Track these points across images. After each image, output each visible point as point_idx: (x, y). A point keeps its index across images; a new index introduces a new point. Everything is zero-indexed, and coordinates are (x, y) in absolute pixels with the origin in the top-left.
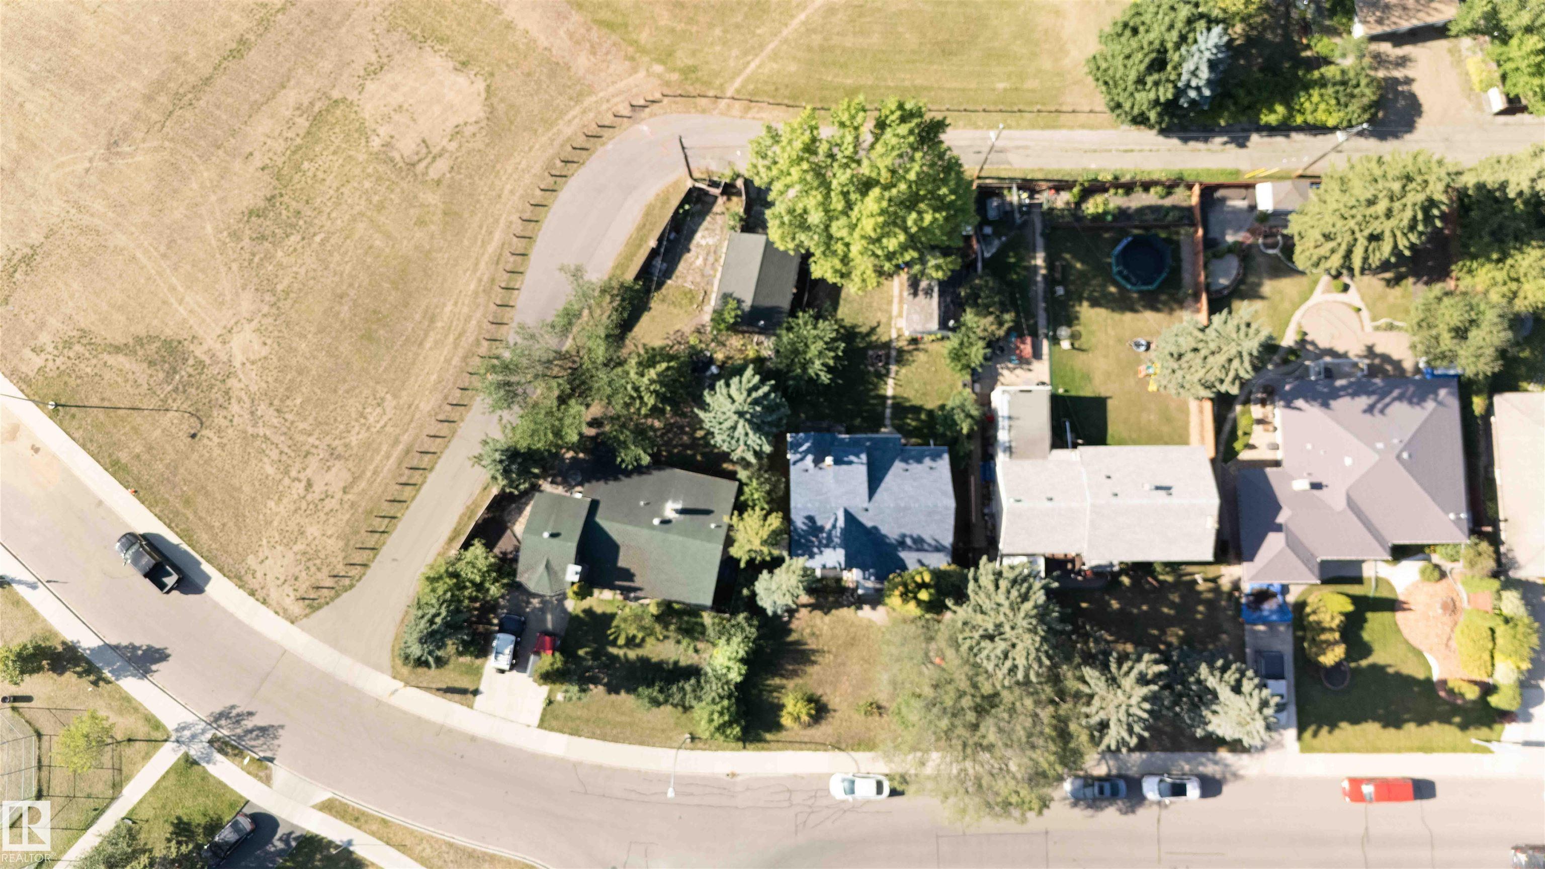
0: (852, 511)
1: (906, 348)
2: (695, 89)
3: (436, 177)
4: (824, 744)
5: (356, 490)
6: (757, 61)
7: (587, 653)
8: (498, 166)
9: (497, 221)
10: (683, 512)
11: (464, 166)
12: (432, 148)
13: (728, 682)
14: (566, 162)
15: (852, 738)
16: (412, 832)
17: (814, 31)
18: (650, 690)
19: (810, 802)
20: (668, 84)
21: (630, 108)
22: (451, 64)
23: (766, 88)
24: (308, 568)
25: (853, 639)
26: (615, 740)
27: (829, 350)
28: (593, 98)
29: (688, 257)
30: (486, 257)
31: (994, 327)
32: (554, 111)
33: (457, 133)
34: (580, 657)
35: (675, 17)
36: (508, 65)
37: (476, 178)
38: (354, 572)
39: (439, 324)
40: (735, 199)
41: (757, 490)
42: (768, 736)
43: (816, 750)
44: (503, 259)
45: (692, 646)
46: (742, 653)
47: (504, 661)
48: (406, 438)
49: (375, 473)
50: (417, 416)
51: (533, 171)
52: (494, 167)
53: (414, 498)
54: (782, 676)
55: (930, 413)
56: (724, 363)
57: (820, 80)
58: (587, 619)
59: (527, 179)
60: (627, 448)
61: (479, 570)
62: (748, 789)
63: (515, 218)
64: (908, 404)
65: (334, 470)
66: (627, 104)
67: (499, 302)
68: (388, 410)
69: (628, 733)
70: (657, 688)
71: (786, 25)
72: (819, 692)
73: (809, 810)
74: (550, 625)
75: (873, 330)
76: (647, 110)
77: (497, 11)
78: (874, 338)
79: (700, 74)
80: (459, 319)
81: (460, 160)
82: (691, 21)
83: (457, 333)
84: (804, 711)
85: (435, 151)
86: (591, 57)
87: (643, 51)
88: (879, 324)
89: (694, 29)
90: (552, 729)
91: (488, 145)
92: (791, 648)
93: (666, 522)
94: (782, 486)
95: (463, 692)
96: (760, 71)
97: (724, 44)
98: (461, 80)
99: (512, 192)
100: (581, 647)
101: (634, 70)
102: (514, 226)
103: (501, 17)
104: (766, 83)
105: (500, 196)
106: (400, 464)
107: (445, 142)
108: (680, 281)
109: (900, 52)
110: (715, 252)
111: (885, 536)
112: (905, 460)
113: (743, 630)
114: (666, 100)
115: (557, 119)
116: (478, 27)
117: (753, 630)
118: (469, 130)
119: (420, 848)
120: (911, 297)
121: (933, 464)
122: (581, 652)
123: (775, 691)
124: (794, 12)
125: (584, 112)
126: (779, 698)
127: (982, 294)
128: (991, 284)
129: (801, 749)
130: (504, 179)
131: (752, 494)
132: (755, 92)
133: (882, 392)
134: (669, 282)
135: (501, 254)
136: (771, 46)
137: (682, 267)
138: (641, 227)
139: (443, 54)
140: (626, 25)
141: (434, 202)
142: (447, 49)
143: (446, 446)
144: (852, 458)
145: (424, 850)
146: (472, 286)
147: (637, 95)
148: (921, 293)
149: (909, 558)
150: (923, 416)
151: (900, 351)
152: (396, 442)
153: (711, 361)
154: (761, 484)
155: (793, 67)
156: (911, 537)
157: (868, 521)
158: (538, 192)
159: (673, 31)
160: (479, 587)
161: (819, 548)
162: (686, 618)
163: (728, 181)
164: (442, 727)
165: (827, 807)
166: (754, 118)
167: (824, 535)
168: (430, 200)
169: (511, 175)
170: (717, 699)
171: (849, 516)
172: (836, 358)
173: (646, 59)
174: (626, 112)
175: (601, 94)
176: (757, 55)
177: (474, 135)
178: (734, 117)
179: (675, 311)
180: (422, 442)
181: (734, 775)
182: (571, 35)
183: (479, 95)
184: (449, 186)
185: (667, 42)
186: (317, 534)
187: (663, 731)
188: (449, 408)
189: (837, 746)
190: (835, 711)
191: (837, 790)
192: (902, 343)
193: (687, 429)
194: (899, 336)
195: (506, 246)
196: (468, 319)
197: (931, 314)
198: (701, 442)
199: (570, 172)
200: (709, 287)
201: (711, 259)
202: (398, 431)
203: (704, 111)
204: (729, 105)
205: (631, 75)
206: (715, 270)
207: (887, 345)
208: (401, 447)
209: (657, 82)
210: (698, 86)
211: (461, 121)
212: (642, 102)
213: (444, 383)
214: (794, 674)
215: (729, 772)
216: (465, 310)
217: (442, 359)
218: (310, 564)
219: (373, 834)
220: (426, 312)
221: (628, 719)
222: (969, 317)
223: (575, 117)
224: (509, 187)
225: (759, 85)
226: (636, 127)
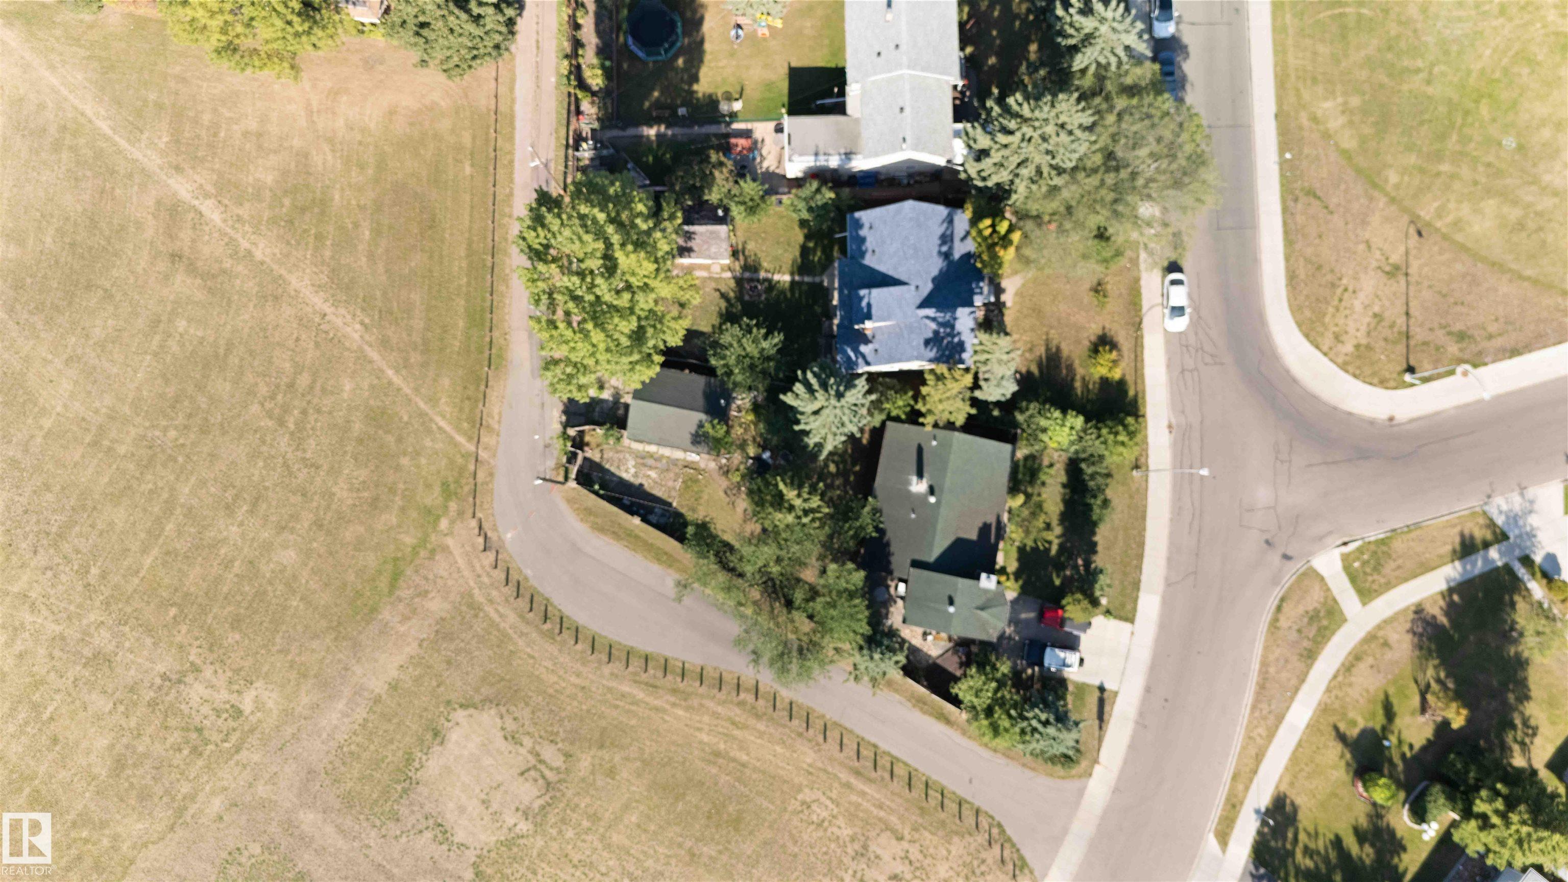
0: (918, 302)
1: (742, 262)
2: (467, 484)
3: (562, 758)
4: (1136, 338)
5: (899, 827)
6: (438, 419)
7: (1058, 576)
8: (551, 691)
9: (610, 690)
10: (920, 475)
11: (549, 729)
12: (530, 765)
13: (1084, 431)
14: (546, 618)
15: (1129, 312)
16: (1244, 748)
17: (406, 360)
18: (1095, 507)
19: (1193, 351)
20: (461, 513)
21: (488, 553)
22: (437, 749)
23: (467, 410)
24: (983, 874)
25: (1034, 310)
26: (1141, 545)
27: (750, 332)
28: (476, 592)
29: (648, 486)
30: (649, 699)
31: (725, 170)
32: (489, 633)
33: (513, 738)
34: (1062, 583)
35: (387, 506)
36: (438, 686)
37: (563, 714)
38: (984, 822)
39: (722, 746)
40: (587, 438)
41: (894, 403)
42: (1131, 393)
43: (1142, 346)
44: (651, 681)
45: (1047, 470)
46: (1057, 414)
47: (1072, 658)
48: (844, 776)
49: (880, 807)
50: (820, 765)
51: (556, 653)
52: (551, 696)
53: (906, 764)
54: (1073, 380)
55: (808, 237)
56: (759, 445)
57: (459, 353)
58: (1024, 576)
59: (564, 659)
60: (862, 528)
61: (984, 684)
62: (1183, 412)
63: (607, 670)
64: (799, 260)
65: (879, 852)
66: (483, 556)
67: (698, 683)
68: (814, 797)
69: (1135, 532)
70: (1092, 501)
71: (399, 390)
72: (1086, 343)
73: (1200, 352)
74: (1032, 615)
75: (723, 296)
76: (489, 534)
77: (377, 700)
78: (732, 295)
79: (451, 479)
80: (716, 726)
81: (542, 733)
82: (392, 490)
83: (731, 727)
84: (1105, 358)
85: (533, 761)
86: (430, 596)
87: (424, 541)
88: (718, 290)
89: (401, 486)
90: (1134, 609)
91: (527, 704)
92: (1045, 371)
93: (932, 491)
94: (888, 380)
95: (1101, 702)
96: (448, 416)
97: (418, 454)
98: (454, 736)
99: (578, 675)
100: (1052, 582)
101: (445, 549)
102: (616, 671)
103: (384, 697)
104: (461, 410)
105: (583, 688)
106: (870, 781)
107: (523, 751)
108: (674, 494)
109: (430, 271)
110: (643, 458)
111: (941, 271)
112: (863, 254)
113: (1031, 416)
114: (479, 515)
115: (499, 630)
116: (395, 721)
117: (1032, 406)
118: (510, 725)
119: (1258, 739)
120: (692, 254)
121: (867, 226)
122: (1057, 582)
123: (1087, 386)
124: (385, 381)
125: (491, 601)
126: (1094, 383)
127: (691, 182)
128: (681, 174)
129: (1142, 360)
130: (564, 685)
131: (899, 407)
132: (471, 421)
133: (787, 285)
134: (675, 504)
135: (647, 684)
136: (422, 405)
137: (658, 492)
138: (616, 535)
139: (424, 757)
140: (396, 559)
141: (589, 759)
142: (419, 754)
143: (851, 732)
144: (864, 304)
145: (1260, 735)
146: (680, 712)
147: (473, 546)
148: (689, 244)
149: (960, 249)
150: (811, 245)
151: (746, 268)
152: (848, 786)
153: (757, 459)
154: (887, 400)
155: (446, 382)
156: (941, 245)
157: (927, 287)
158: (579, 647)
159: (403, 509)
160: (1001, 684)
161: (953, 336)
162: (1020, 476)
163: (569, 444)
164: (1137, 723)
165: (1196, 334)
166: (499, 422)
167: (942, 330)
168: (586, 764)
169: (560, 677)
170: (1102, 439)
171: (924, 304)
172: (758, 326)
173: (433, 538)
174: (491, 556)
175: (472, 583)
176: (431, 420)
177: (515, 719)
178: (498, 442)
179: (706, 497)
180: (849, 758)
181: (1170, 427)
182: (405, 619)
183: (471, 716)
184: (572, 743)
185: (414, 514)
186: (946, 866)
187: (1131, 497)
188: (811, 731)
189: (1138, 326)
190: (1104, 328)
191: (1180, 324)
192: (737, 266)
193: (829, 481)
194: (730, 269)
195: (637, 678)
196: (716, 715)
197: (712, 233)
198: (841, 466)
199: (557, 613)
200: (680, 463)
201: (650, 462)
202: (836, 785)
203: (491, 475)
204: (486, 448)
205: (451, 553)
206: (662, 456)
207: (739, 281)
208: (853, 780)
209: (458, 525)
210: (463, 481)
211: (500, 734)
212: (481, 540)
213: (785, 738)
214: (1070, 368)
215: (1167, 431)
216: (706, 719)
217: (759, 741)
218: (978, 872)
219: (1247, 788)
220: (709, 762)
221: (1121, 532)
222: (713, 196)
223: (497, 611)
224: (573, 679)
225: (464, 417)
226: (508, 545)
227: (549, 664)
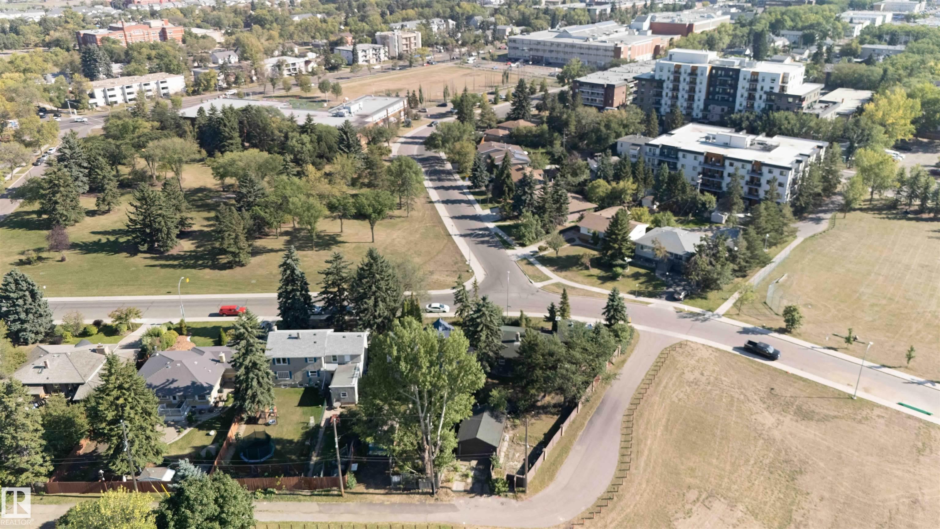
3: (692, 490)
5: (678, 373)
8: (654, 496)
9: (645, 470)
11: (677, 496)
12: (702, 505)
14: (611, 499)
24: (689, 352)
30: (646, 454)
33: (688, 513)
37: (666, 490)
38: (666, 352)
39: (662, 428)
44: (635, 454)
49: (671, 378)
50: (659, 395)
51: (630, 494)
52: (657, 496)
59: (632, 491)
63: (634, 472)
65: (692, 379)
67: (631, 436)
68: (675, 397)
80: (651, 429)
81: (681, 499)
83: (650, 424)
85: (699, 504)
91: (665, 507)
99: (640, 484)
102: (634, 468)
105: (647, 481)
106: (660, 381)
107: (695, 508)
115: (623, 521)
118: (680, 515)
130: (648, 490)
135: (637, 456)
141: (688, 479)
146: (649, 442)
158: (624, 483)
168: (691, 480)
169: (644, 492)
177: (676, 513)
180: (652, 387)
184: (681, 486)
186: (690, 361)
188: (643, 398)
195: (635, 458)
196: (646, 429)
199: (606, 493)
201: (510, 455)
202: (666, 391)
206: (507, 450)
208: (662, 386)
211: (688, 520)
216: (649, 433)
217: (654, 415)
218: (688, 354)
220: (671, 432)
223: (611, 523)
224: (644, 486)
226: (568, 519)
227: (638, 498)
